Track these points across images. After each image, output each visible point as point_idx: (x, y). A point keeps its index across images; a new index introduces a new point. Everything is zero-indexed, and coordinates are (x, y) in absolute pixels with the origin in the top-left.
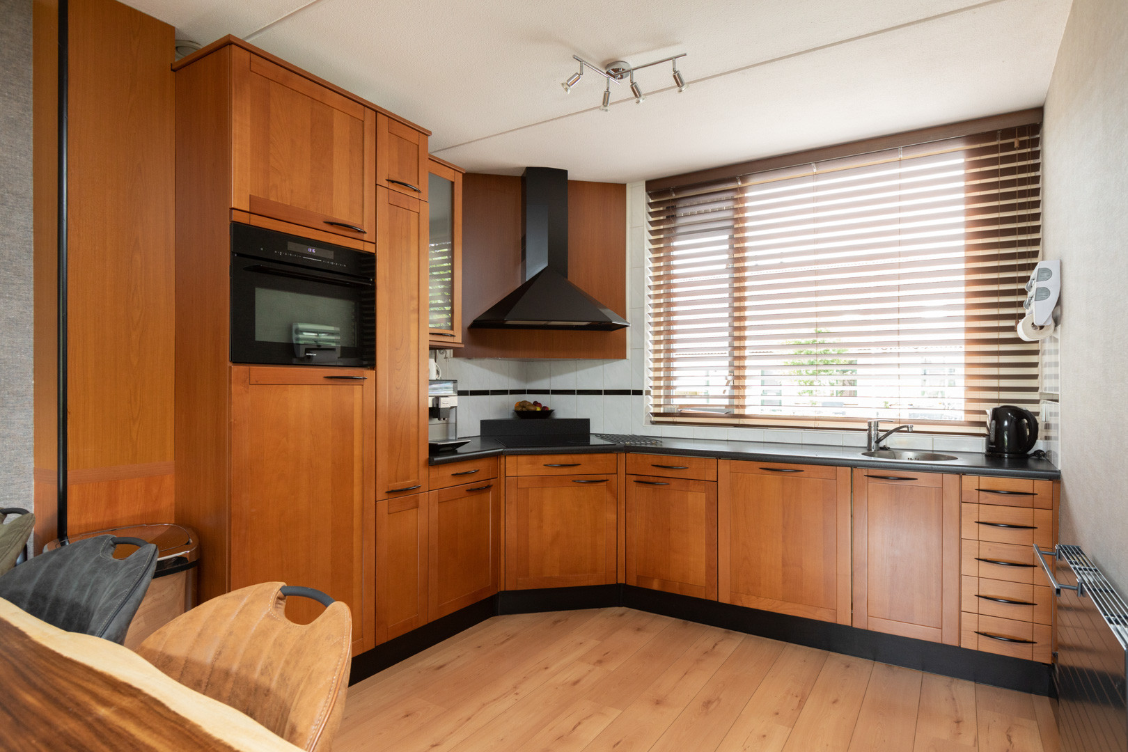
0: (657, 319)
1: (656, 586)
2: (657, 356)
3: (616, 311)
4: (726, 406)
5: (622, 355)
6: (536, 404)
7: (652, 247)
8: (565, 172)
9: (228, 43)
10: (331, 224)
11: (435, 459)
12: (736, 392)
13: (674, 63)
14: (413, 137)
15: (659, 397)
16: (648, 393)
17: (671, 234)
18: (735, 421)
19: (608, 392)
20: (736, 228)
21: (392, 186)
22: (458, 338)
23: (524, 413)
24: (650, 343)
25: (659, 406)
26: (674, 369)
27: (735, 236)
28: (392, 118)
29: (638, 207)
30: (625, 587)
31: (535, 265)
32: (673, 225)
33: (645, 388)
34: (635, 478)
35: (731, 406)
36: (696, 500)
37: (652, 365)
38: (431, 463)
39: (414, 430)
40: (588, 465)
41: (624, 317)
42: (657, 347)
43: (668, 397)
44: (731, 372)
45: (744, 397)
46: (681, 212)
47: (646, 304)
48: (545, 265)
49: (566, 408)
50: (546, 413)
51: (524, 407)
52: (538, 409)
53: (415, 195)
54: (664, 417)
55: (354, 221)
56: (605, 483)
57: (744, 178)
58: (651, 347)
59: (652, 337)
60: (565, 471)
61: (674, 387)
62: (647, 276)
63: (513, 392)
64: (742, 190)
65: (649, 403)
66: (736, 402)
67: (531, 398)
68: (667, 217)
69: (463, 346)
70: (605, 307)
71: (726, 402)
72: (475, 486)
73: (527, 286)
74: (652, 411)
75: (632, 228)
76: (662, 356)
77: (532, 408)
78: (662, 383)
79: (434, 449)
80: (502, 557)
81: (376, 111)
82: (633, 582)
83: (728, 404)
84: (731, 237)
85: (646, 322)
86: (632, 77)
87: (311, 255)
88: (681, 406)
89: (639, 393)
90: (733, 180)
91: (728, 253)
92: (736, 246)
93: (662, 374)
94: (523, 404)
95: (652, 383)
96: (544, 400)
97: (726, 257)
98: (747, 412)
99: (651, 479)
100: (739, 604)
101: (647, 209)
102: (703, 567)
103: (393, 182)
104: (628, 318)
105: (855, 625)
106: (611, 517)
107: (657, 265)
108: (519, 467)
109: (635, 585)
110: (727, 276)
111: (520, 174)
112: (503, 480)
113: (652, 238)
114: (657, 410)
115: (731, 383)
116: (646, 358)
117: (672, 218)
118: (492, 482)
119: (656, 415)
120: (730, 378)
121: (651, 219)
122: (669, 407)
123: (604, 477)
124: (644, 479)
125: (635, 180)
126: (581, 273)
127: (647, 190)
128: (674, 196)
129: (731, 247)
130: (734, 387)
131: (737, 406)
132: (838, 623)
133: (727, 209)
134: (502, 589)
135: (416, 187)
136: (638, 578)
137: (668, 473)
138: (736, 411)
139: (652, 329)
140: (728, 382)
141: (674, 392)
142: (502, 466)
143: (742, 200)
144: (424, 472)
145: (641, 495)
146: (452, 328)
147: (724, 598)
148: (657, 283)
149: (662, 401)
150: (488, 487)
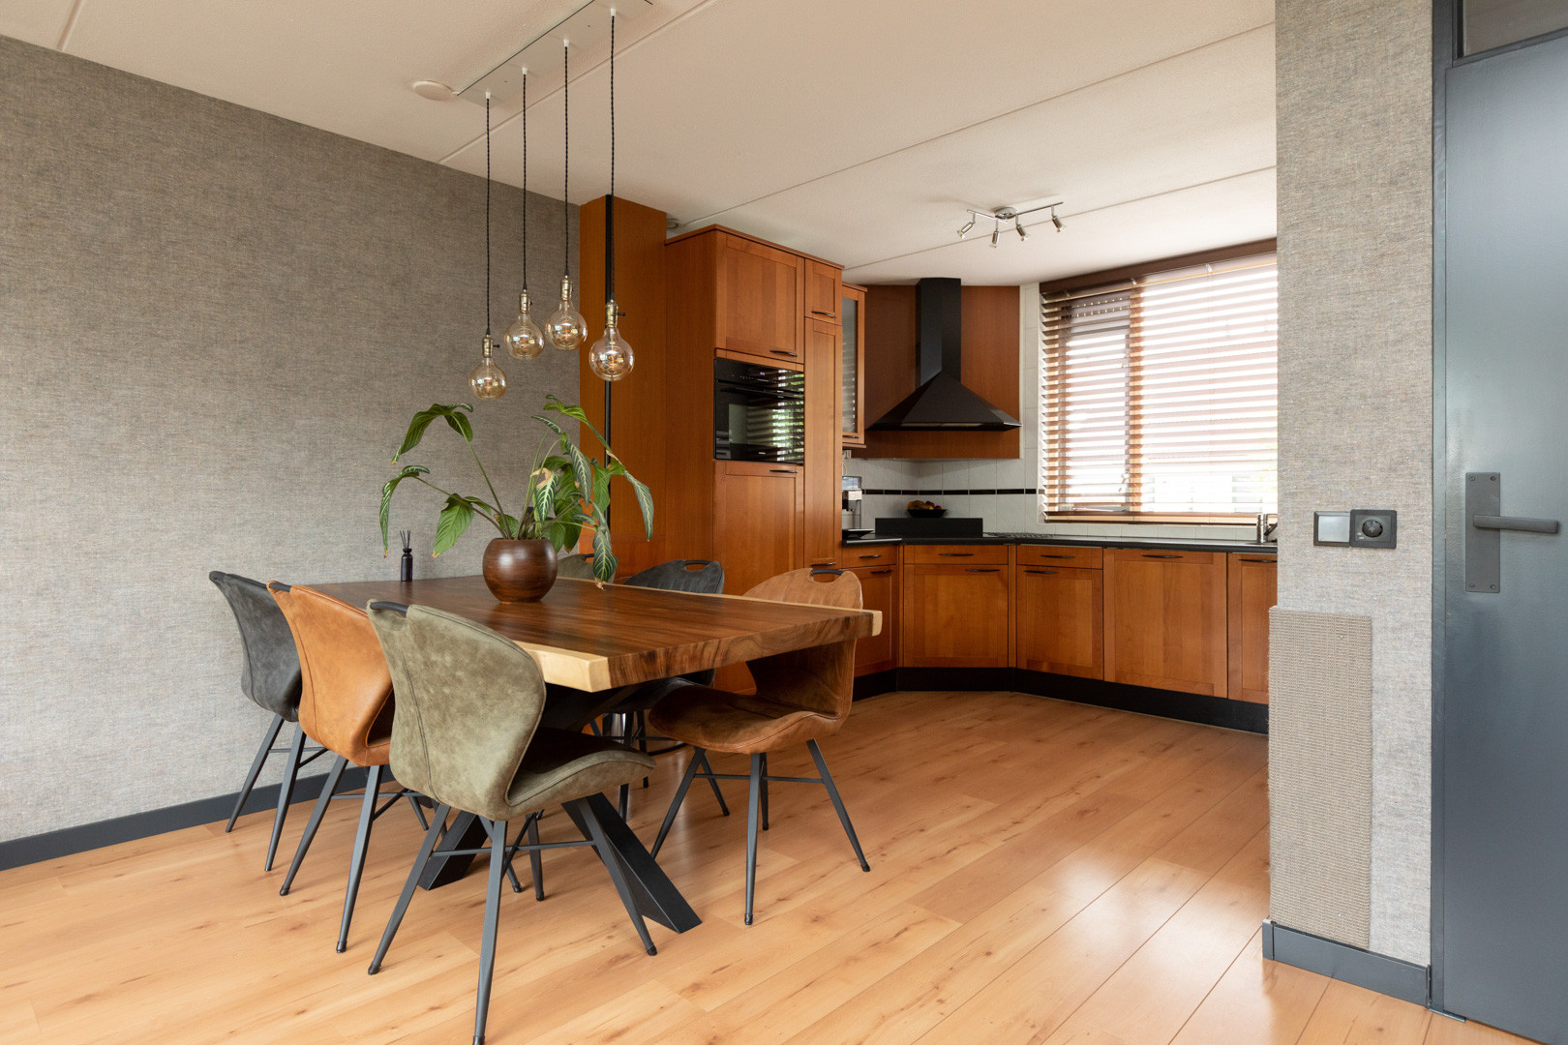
0: (1052, 419)
1: (1045, 668)
2: (1052, 455)
3: (1009, 413)
4: (1122, 504)
5: (1015, 455)
6: (928, 503)
7: (1046, 347)
8: (959, 280)
9: (713, 229)
10: (775, 352)
11: (848, 542)
12: (1131, 490)
13: (1053, 210)
14: (830, 273)
15: (1053, 496)
16: (1042, 492)
17: (1066, 334)
18: (1130, 519)
19: (1001, 492)
20: (1133, 330)
21: (816, 317)
22: (862, 440)
23: (917, 512)
24: (1044, 443)
25: (1054, 504)
26: (1069, 468)
27: (1131, 336)
28: (816, 261)
29: (1032, 310)
30: (1017, 671)
31: (931, 370)
32: (1067, 326)
33: (1039, 487)
34: (1025, 568)
35: (1127, 503)
36: (1083, 587)
37: (1046, 464)
38: (843, 545)
39: (831, 516)
40: (980, 555)
41: (1017, 418)
42: (1052, 446)
43: (1063, 495)
44: (1128, 470)
45: (1139, 494)
46: (1078, 311)
47: (1040, 404)
48: (939, 370)
49: (959, 508)
50: (939, 512)
51: (916, 506)
52: (931, 508)
53: (832, 321)
54: (1057, 516)
55: (789, 348)
56: (996, 573)
57: (1139, 279)
58: (1046, 446)
59: (1046, 437)
60: (959, 560)
61: (1069, 486)
62: (1040, 377)
63: (906, 492)
64: (1138, 290)
65: (1043, 502)
66: (1131, 500)
67: (924, 499)
68: (1063, 318)
69: (865, 447)
70: (997, 409)
71: (1123, 500)
72: (878, 569)
73: (920, 391)
74: (1046, 510)
75: (1025, 329)
76: (1056, 455)
77: (926, 507)
78: (1056, 482)
79: (846, 534)
80: (901, 636)
81: (805, 258)
82: (1023, 665)
83: (1124, 501)
84: (1127, 337)
85: (1039, 422)
86: (1017, 220)
87: (762, 377)
88: (1076, 504)
89: (1033, 491)
90: (1128, 280)
91: (1125, 353)
92: (1131, 345)
93: (1056, 473)
94: (916, 504)
95: (1046, 482)
96: (937, 500)
97: (1123, 356)
98: (1143, 509)
99: (1041, 569)
100: (1124, 682)
101: (1041, 310)
102: (1089, 649)
103: (816, 313)
104: (1022, 420)
105: (1231, 697)
106: (1002, 604)
107: (1052, 365)
108: (915, 555)
109: (1025, 668)
110: (1123, 375)
111: (915, 284)
112: (901, 567)
113: (1046, 338)
114: (1052, 509)
115: (1127, 481)
116: (1040, 458)
117: (1067, 318)
118: (892, 568)
119: (1050, 513)
120: (1127, 476)
121: (1046, 320)
122: (1063, 505)
123: (996, 567)
124: (1035, 569)
125: (1029, 282)
126: (976, 374)
127: (1041, 292)
128: (1069, 297)
129: (1128, 346)
130: (1131, 485)
131: (1133, 504)
132: (1215, 695)
133: (1124, 309)
134: (901, 666)
135: (832, 314)
136: (1028, 662)
137: (1056, 562)
138: (1131, 509)
139: (1046, 428)
140: (1124, 480)
141: (1069, 491)
142: (901, 555)
143: (1138, 300)
144: (838, 552)
145: (1030, 584)
146: (856, 431)
147: (1110, 677)
148: (1052, 383)
149: (1056, 500)
150: (889, 572)
